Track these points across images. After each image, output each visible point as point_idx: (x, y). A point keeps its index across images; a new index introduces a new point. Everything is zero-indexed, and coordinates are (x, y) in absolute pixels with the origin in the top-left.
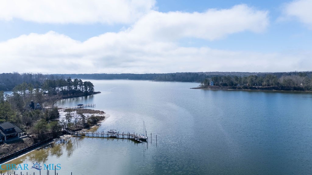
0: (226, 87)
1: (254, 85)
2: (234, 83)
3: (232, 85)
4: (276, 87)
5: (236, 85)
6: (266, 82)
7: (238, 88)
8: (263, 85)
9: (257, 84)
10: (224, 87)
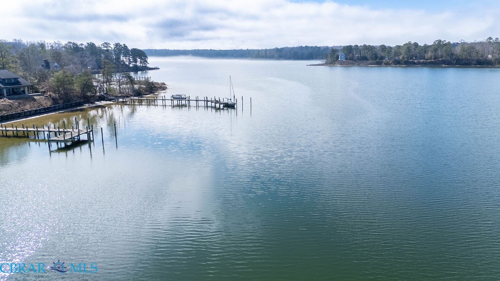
0: (365, 61)
1: (411, 59)
2: (379, 56)
3: (376, 59)
4: (448, 60)
5: (382, 58)
6: (432, 52)
7: (385, 64)
8: (426, 58)
9: (416, 57)
10: (363, 61)
